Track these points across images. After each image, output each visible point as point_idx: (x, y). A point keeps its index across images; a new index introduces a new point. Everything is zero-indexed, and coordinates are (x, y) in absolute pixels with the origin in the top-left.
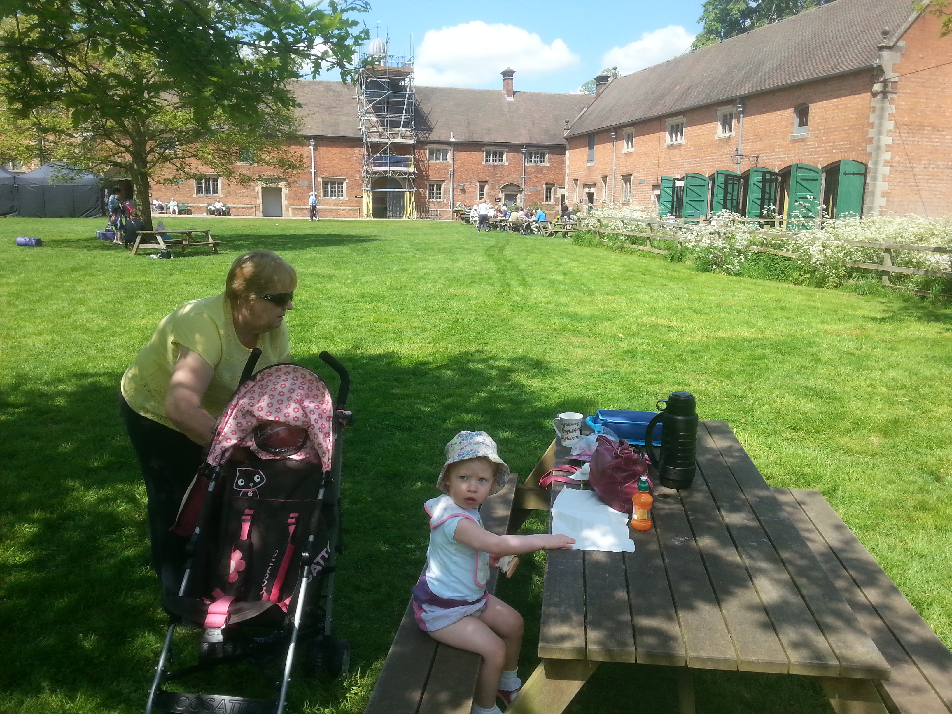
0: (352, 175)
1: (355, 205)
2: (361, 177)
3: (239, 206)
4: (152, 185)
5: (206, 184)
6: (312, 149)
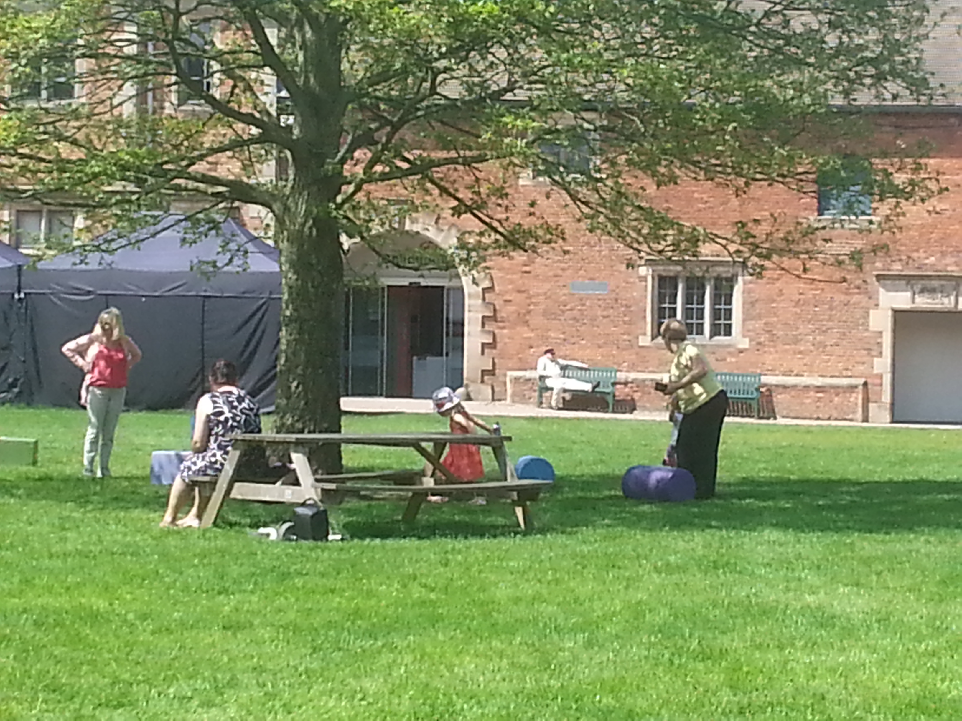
3: (806, 380)
4: (499, 304)
5: (688, 300)
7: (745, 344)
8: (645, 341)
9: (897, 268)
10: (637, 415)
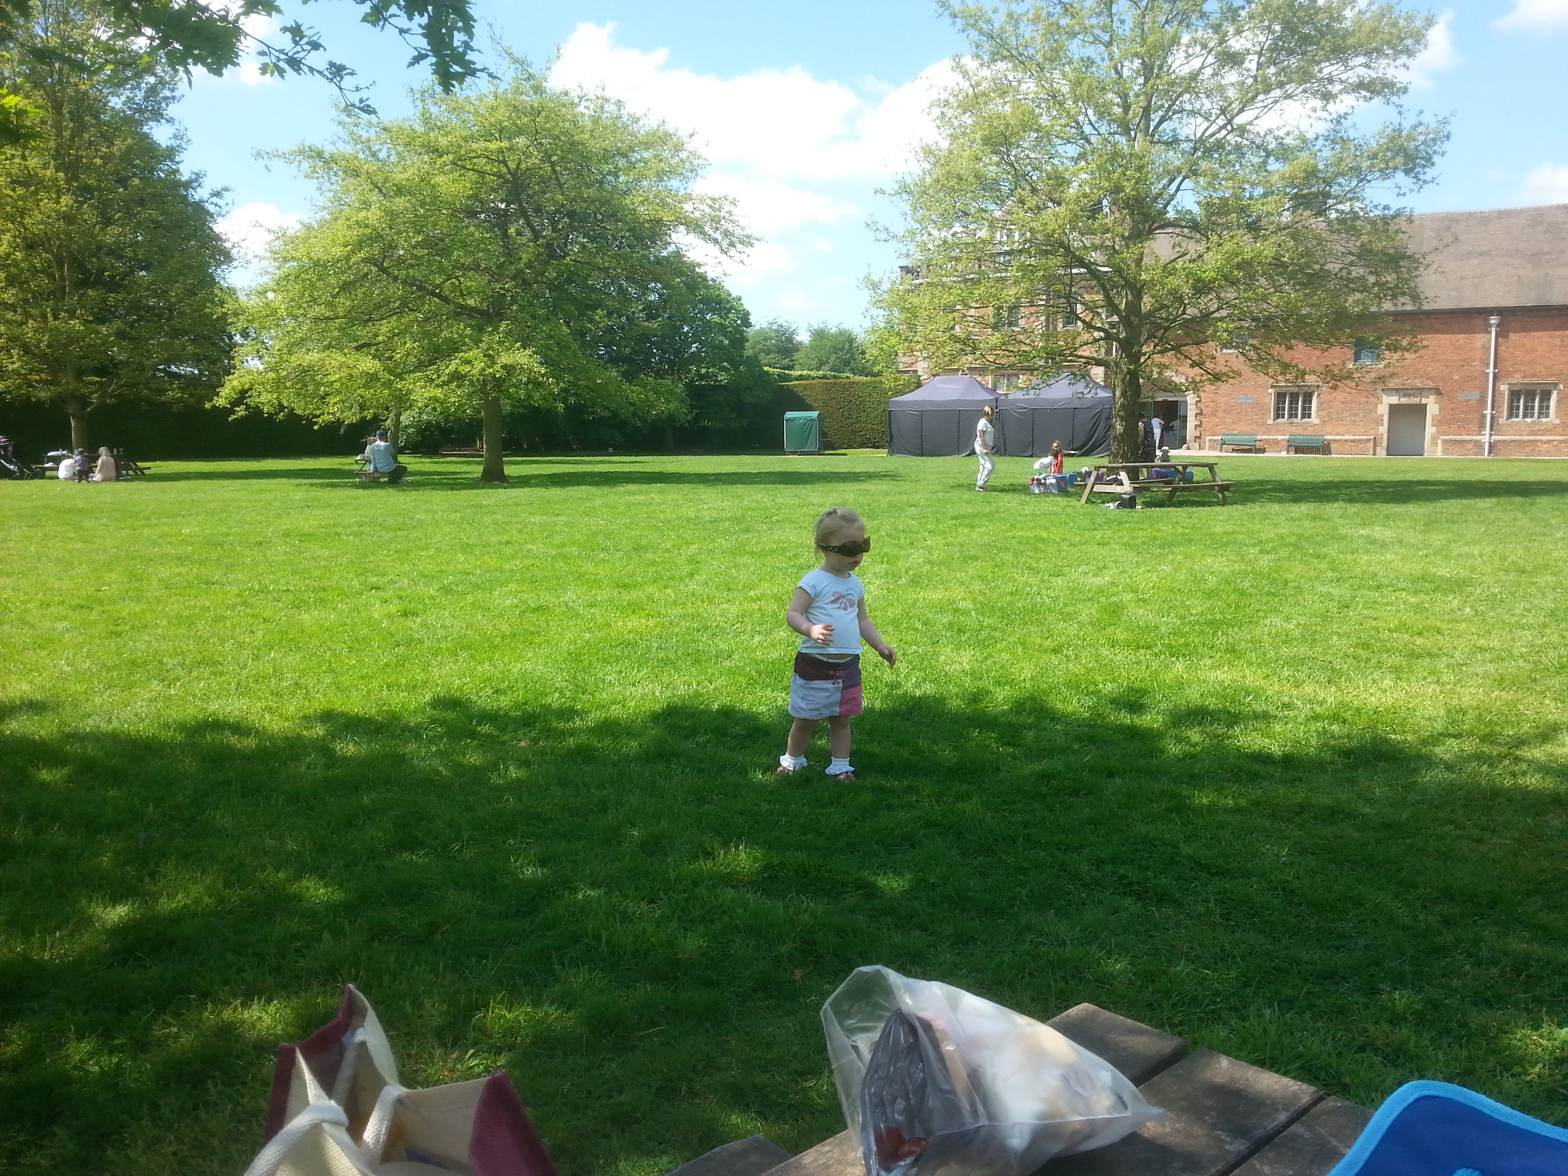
3: (1346, 437)
4: (1203, 407)
5: (1291, 403)
6: (1493, 333)
7: (1317, 422)
8: (1270, 422)
9: (1392, 385)
10: (1266, 454)
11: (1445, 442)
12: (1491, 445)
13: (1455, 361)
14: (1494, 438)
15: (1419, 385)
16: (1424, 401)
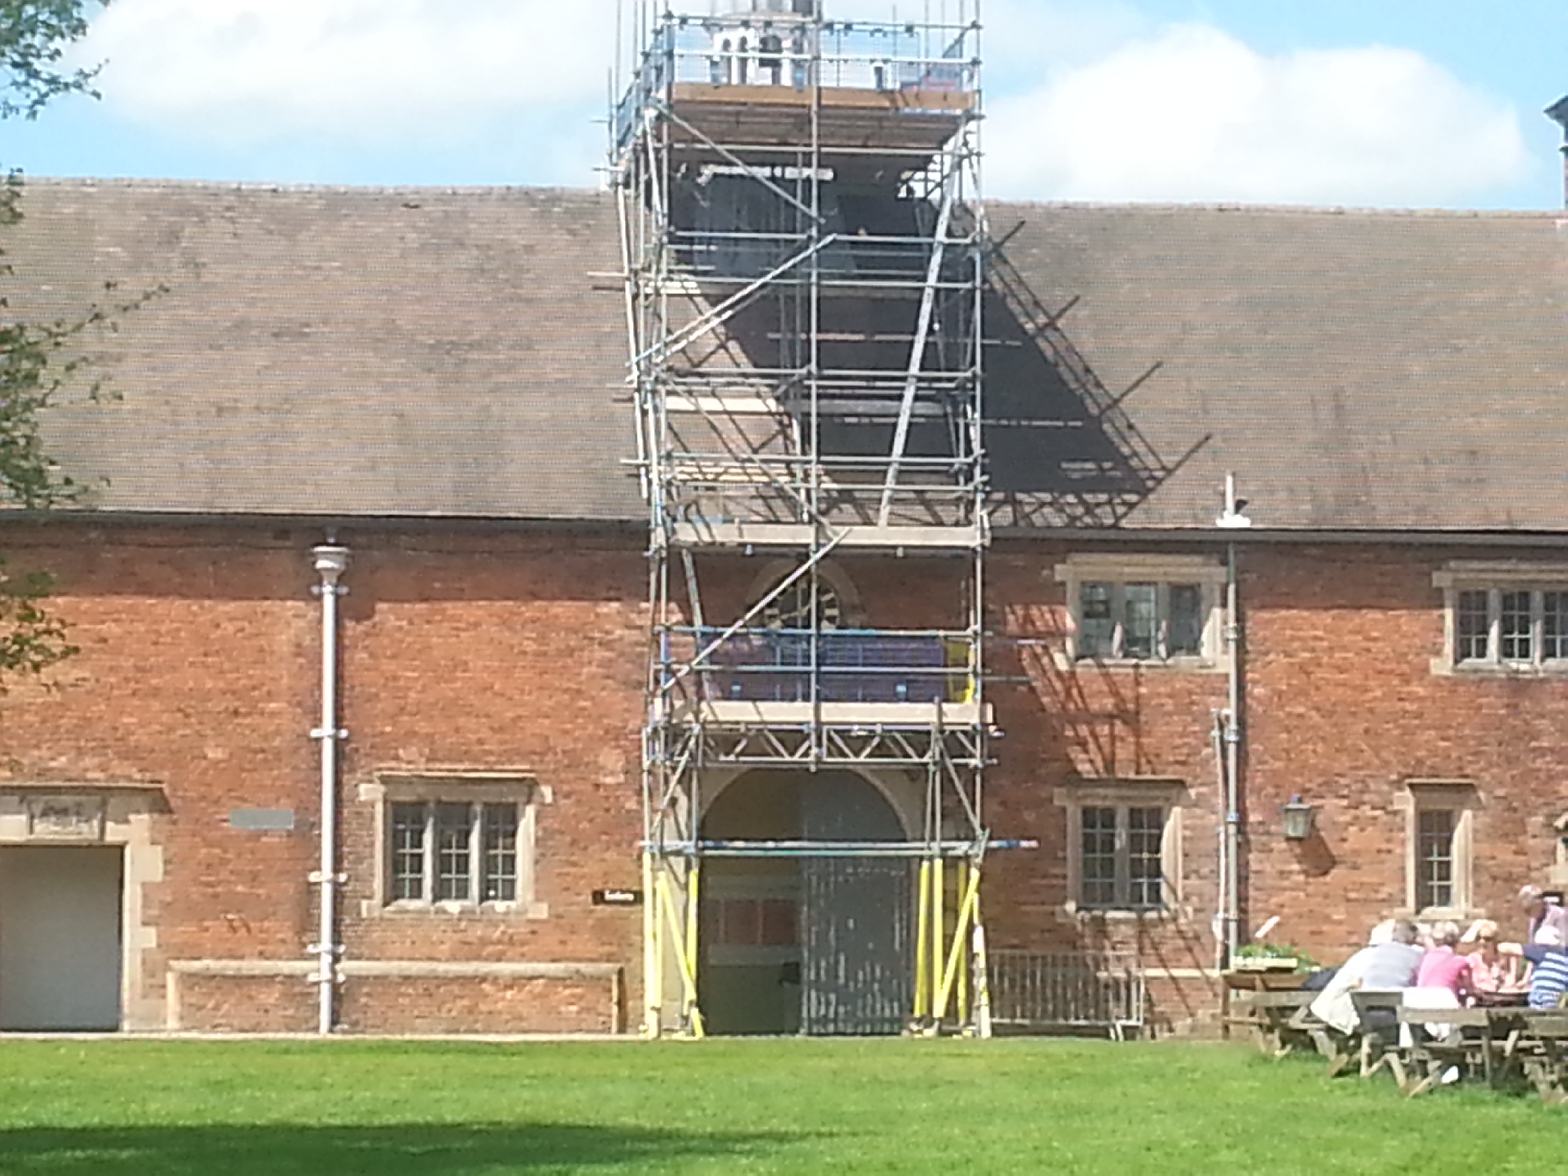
0: (574, 762)
1: (593, 948)
2: (632, 769)
6: (329, 602)
11: (188, 980)
12: (336, 995)
13: (207, 696)
14: (346, 966)
15: (97, 778)
16: (114, 833)
